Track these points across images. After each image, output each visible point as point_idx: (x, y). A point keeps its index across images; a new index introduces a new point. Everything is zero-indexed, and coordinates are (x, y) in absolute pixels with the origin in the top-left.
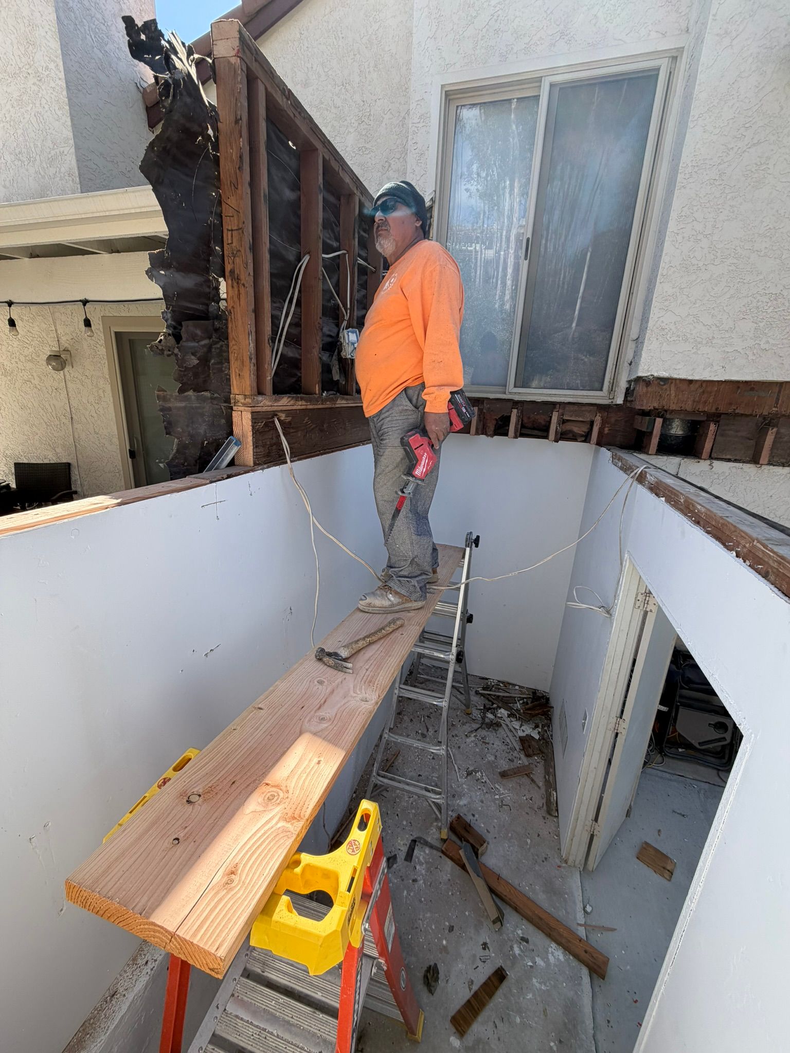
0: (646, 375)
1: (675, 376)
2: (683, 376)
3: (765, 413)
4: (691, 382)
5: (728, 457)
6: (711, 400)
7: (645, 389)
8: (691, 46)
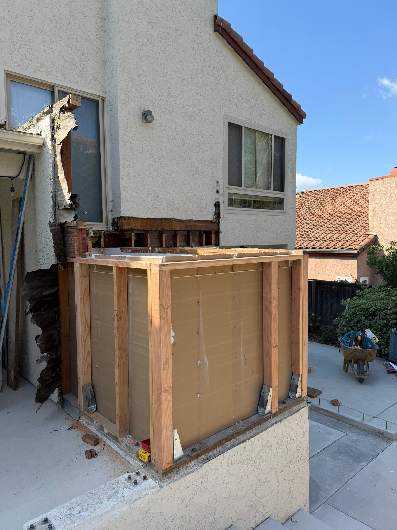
0: (124, 216)
1: (134, 216)
2: (136, 216)
3: (160, 229)
4: (138, 218)
5: (154, 246)
6: (145, 225)
7: (124, 221)
8: (108, 98)
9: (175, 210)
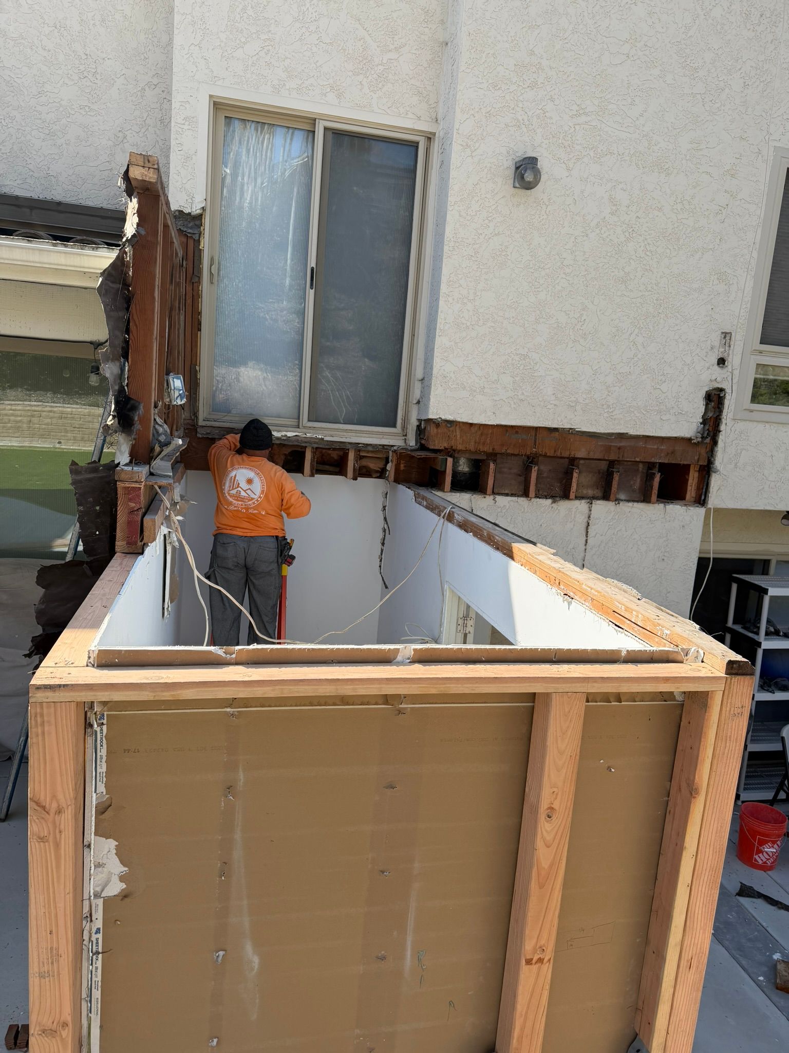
0: (435, 418)
1: (459, 420)
2: (465, 420)
3: (528, 453)
4: (471, 425)
5: (506, 492)
6: (488, 441)
7: (435, 430)
8: (440, 134)
9: (578, 408)
